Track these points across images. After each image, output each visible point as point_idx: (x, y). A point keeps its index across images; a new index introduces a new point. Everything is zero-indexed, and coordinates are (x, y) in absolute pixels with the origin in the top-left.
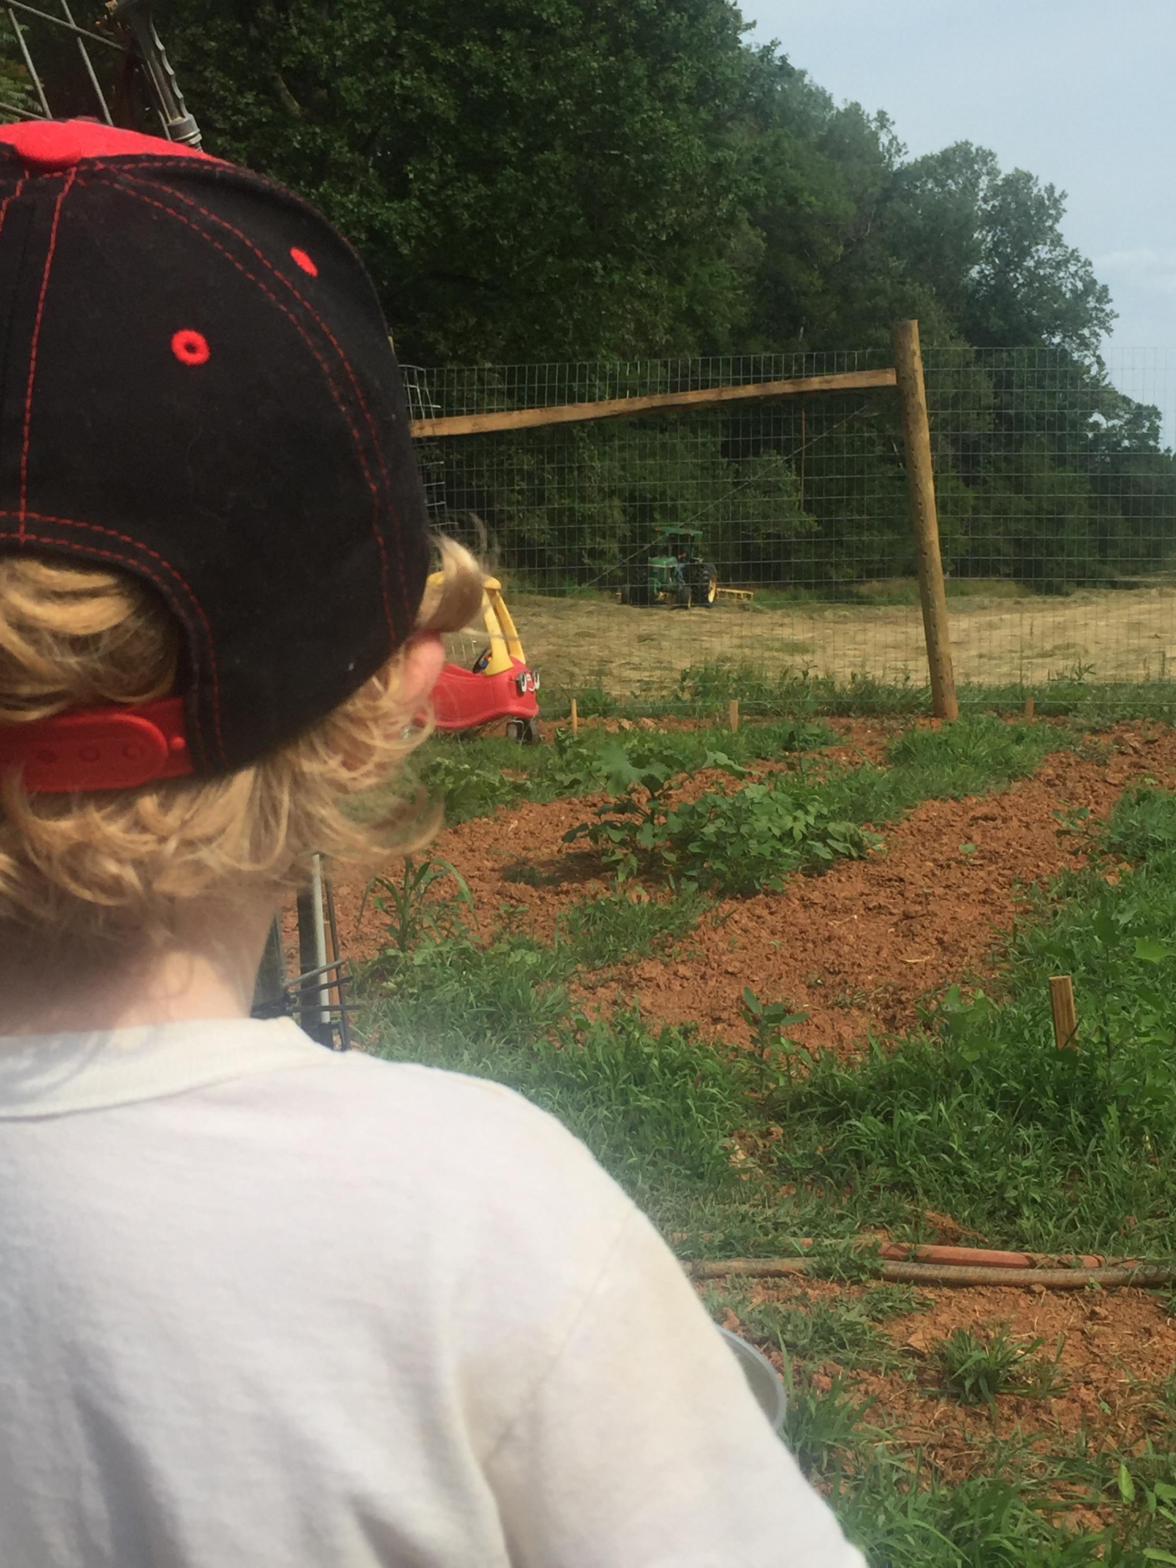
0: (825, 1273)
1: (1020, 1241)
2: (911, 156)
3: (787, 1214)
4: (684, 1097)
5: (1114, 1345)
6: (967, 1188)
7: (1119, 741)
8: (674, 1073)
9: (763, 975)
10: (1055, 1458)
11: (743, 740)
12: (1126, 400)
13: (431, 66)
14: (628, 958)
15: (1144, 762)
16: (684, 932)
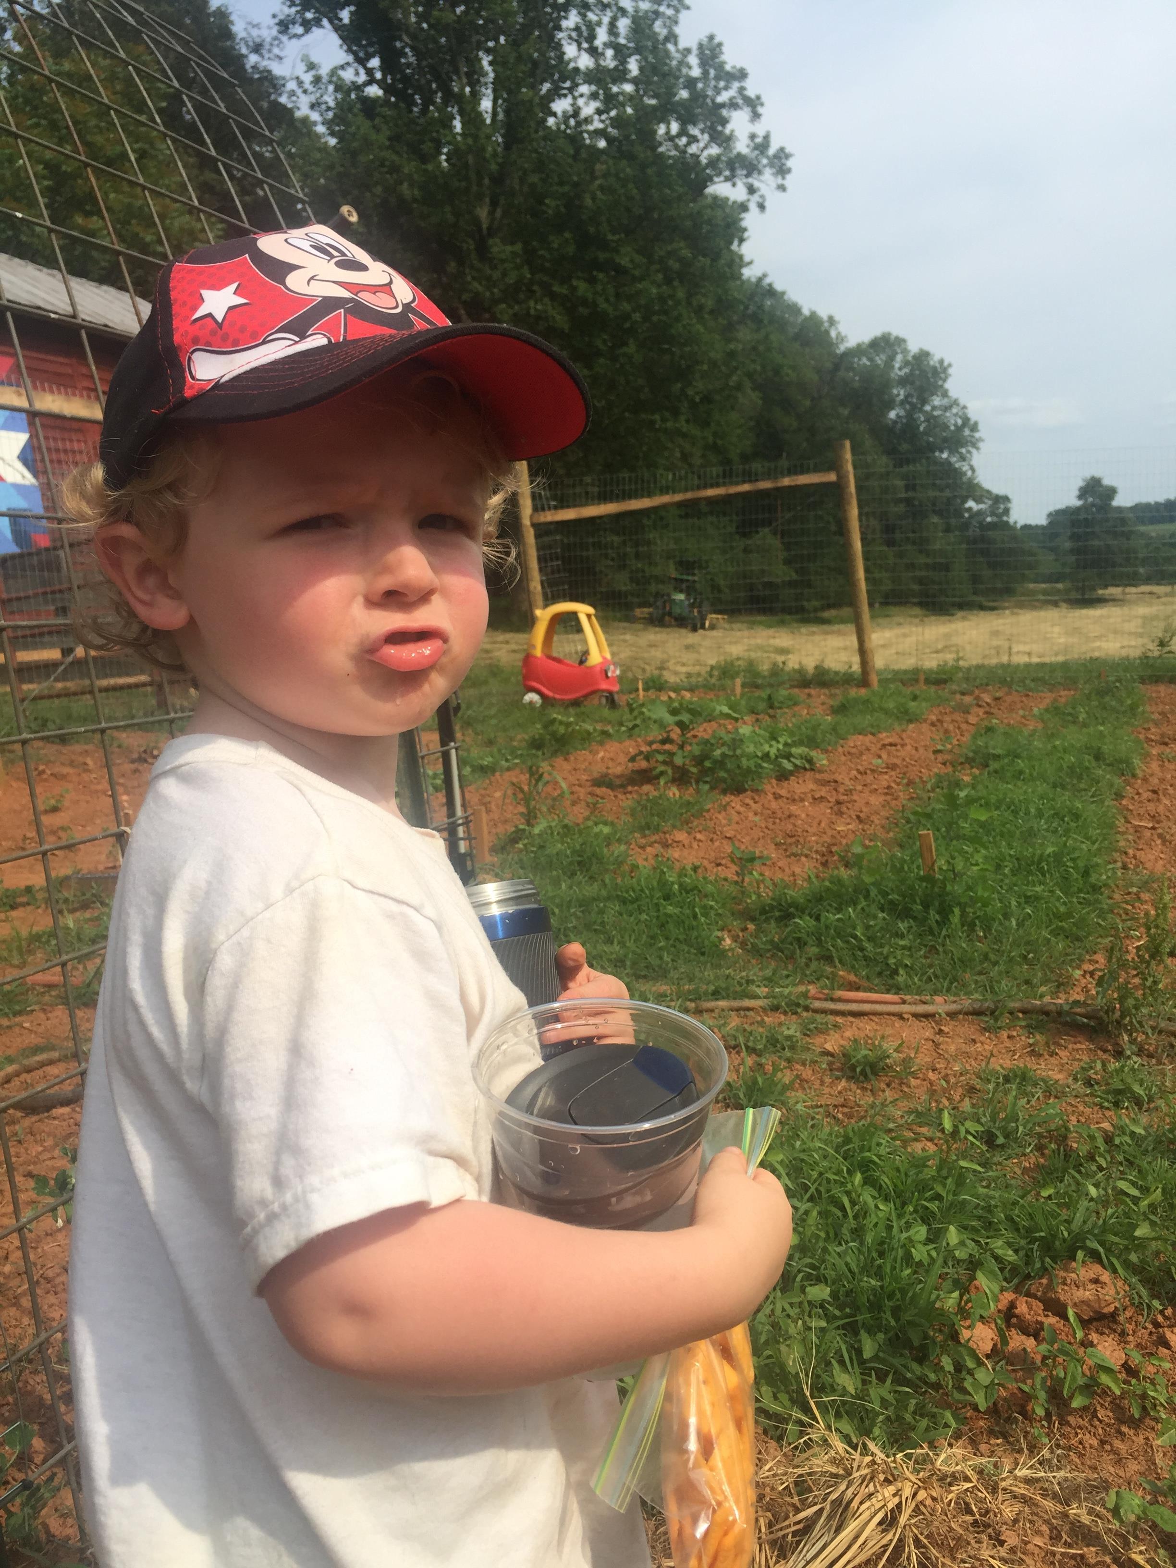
0: (775, 1008)
1: (898, 989)
2: (851, 342)
3: (755, 974)
4: (694, 907)
5: (953, 1048)
6: (866, 958)
7: (977, 698)
8: (687, 892)
9: (748, 838)
10: (910, 1112)
11: (743, 702)
12: (988, 492)
13: (553, 296)
14: (666, 829)
15: (992, 710)
16: (700, 814)
